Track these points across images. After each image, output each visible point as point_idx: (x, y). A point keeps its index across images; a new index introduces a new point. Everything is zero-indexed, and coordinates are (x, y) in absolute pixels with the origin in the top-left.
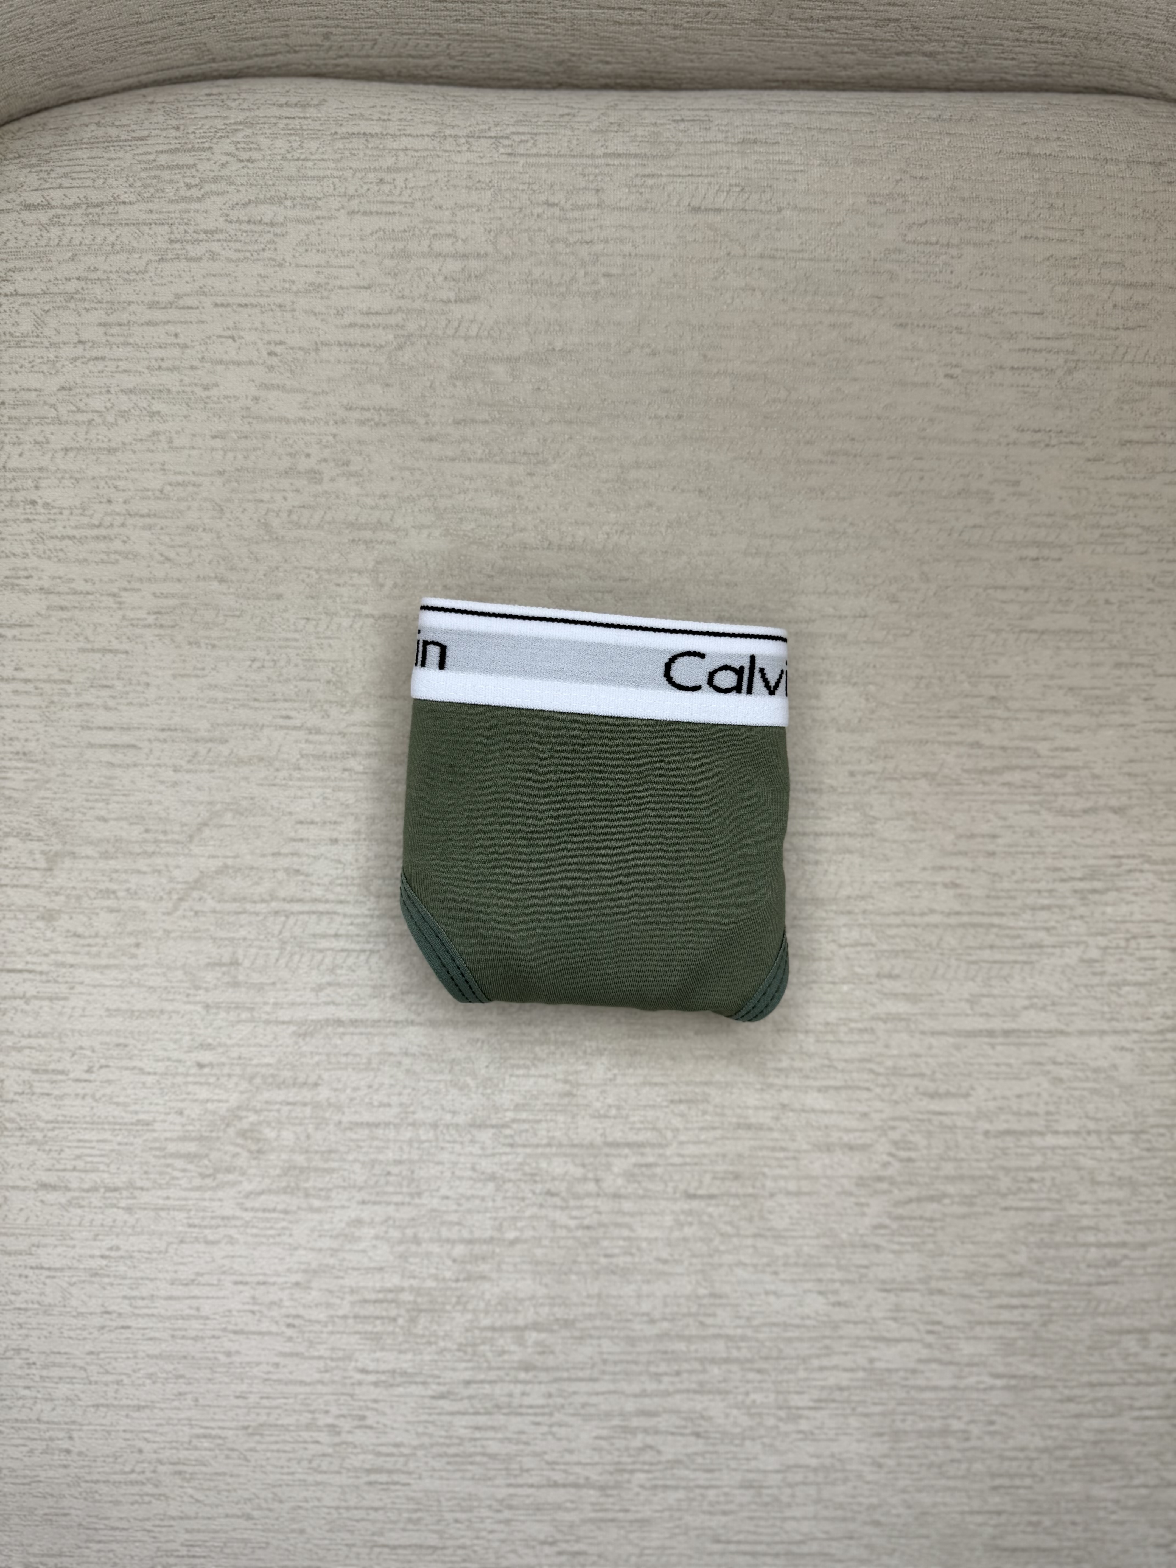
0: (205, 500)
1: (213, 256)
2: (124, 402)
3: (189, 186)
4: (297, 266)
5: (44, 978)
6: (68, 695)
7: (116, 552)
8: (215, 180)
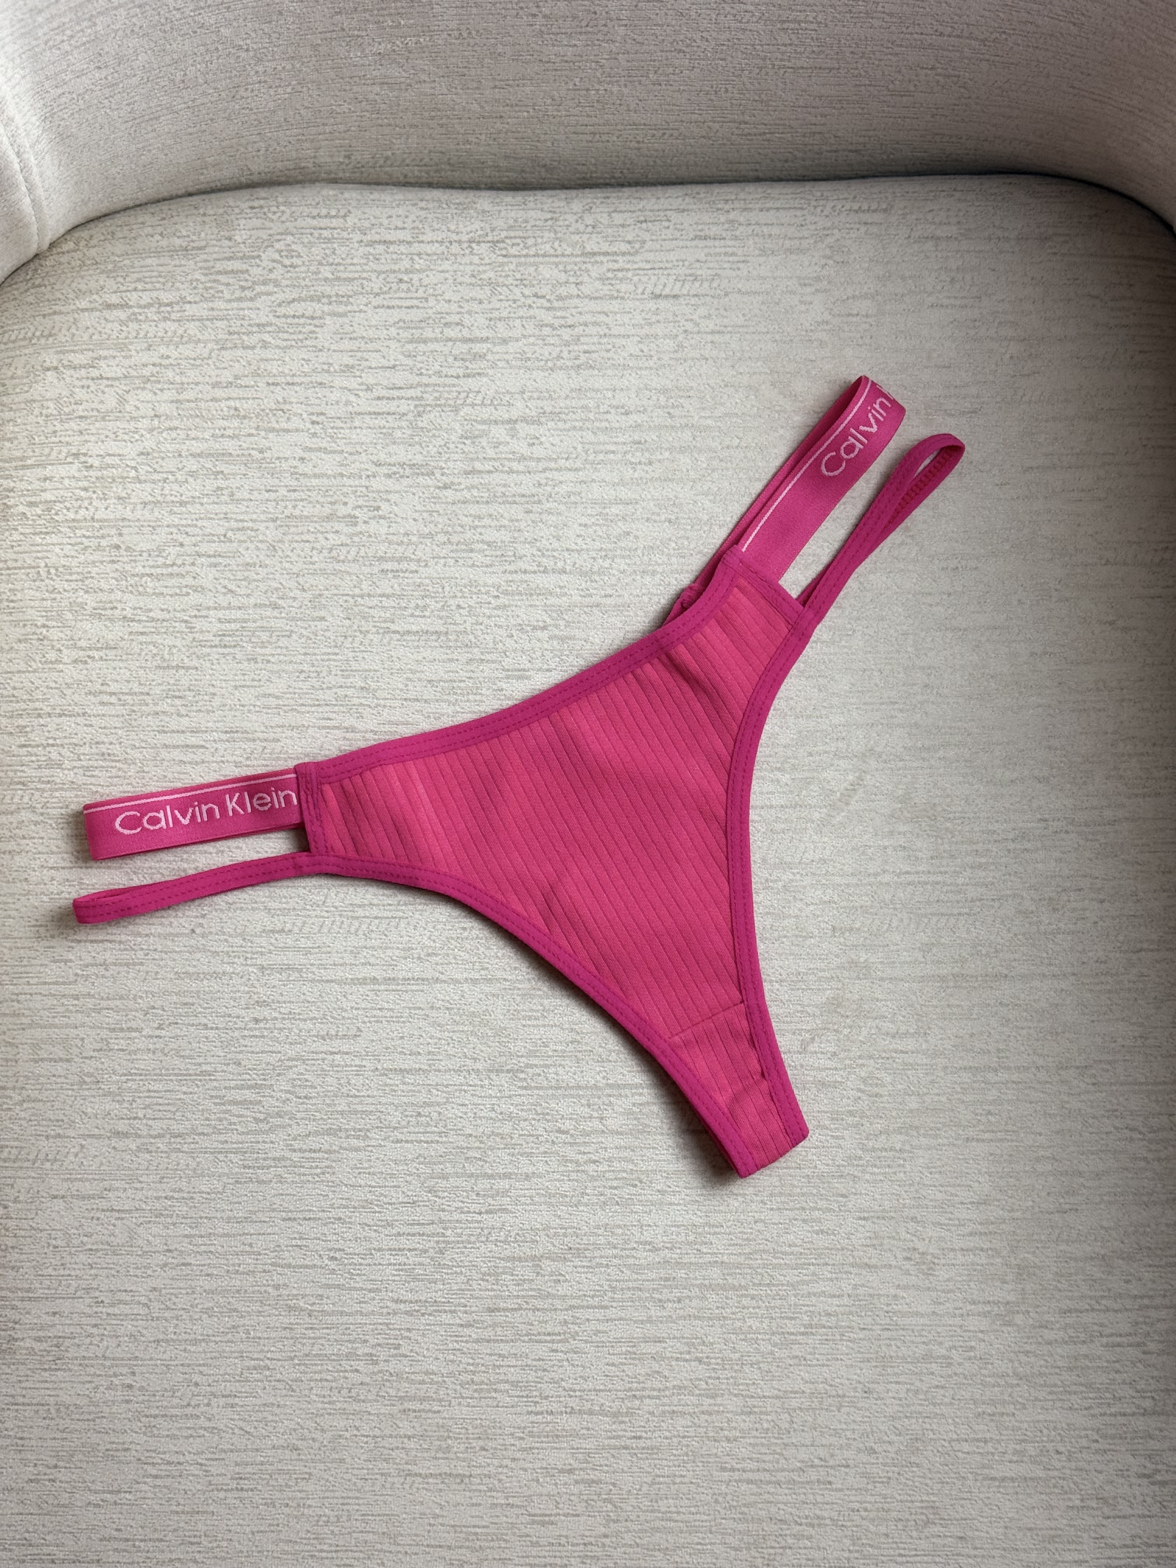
0: (261, 541)
1: (265, 345)
2: (192, 465)
3: (243, 288)
4: (334, 351)
5: (122, 946)
6: (147, 705)
7: (186, 586)
8: (265, 283)
